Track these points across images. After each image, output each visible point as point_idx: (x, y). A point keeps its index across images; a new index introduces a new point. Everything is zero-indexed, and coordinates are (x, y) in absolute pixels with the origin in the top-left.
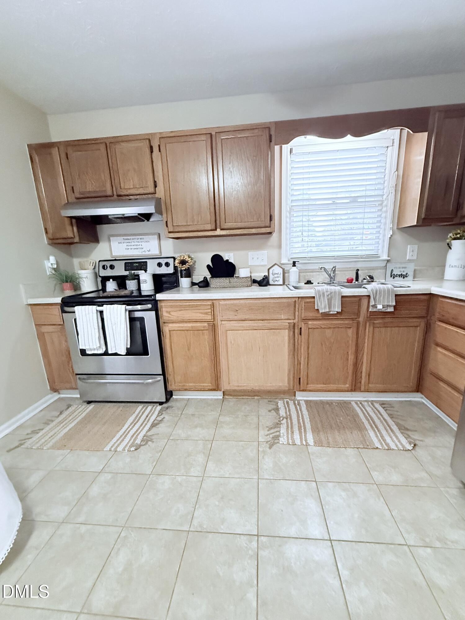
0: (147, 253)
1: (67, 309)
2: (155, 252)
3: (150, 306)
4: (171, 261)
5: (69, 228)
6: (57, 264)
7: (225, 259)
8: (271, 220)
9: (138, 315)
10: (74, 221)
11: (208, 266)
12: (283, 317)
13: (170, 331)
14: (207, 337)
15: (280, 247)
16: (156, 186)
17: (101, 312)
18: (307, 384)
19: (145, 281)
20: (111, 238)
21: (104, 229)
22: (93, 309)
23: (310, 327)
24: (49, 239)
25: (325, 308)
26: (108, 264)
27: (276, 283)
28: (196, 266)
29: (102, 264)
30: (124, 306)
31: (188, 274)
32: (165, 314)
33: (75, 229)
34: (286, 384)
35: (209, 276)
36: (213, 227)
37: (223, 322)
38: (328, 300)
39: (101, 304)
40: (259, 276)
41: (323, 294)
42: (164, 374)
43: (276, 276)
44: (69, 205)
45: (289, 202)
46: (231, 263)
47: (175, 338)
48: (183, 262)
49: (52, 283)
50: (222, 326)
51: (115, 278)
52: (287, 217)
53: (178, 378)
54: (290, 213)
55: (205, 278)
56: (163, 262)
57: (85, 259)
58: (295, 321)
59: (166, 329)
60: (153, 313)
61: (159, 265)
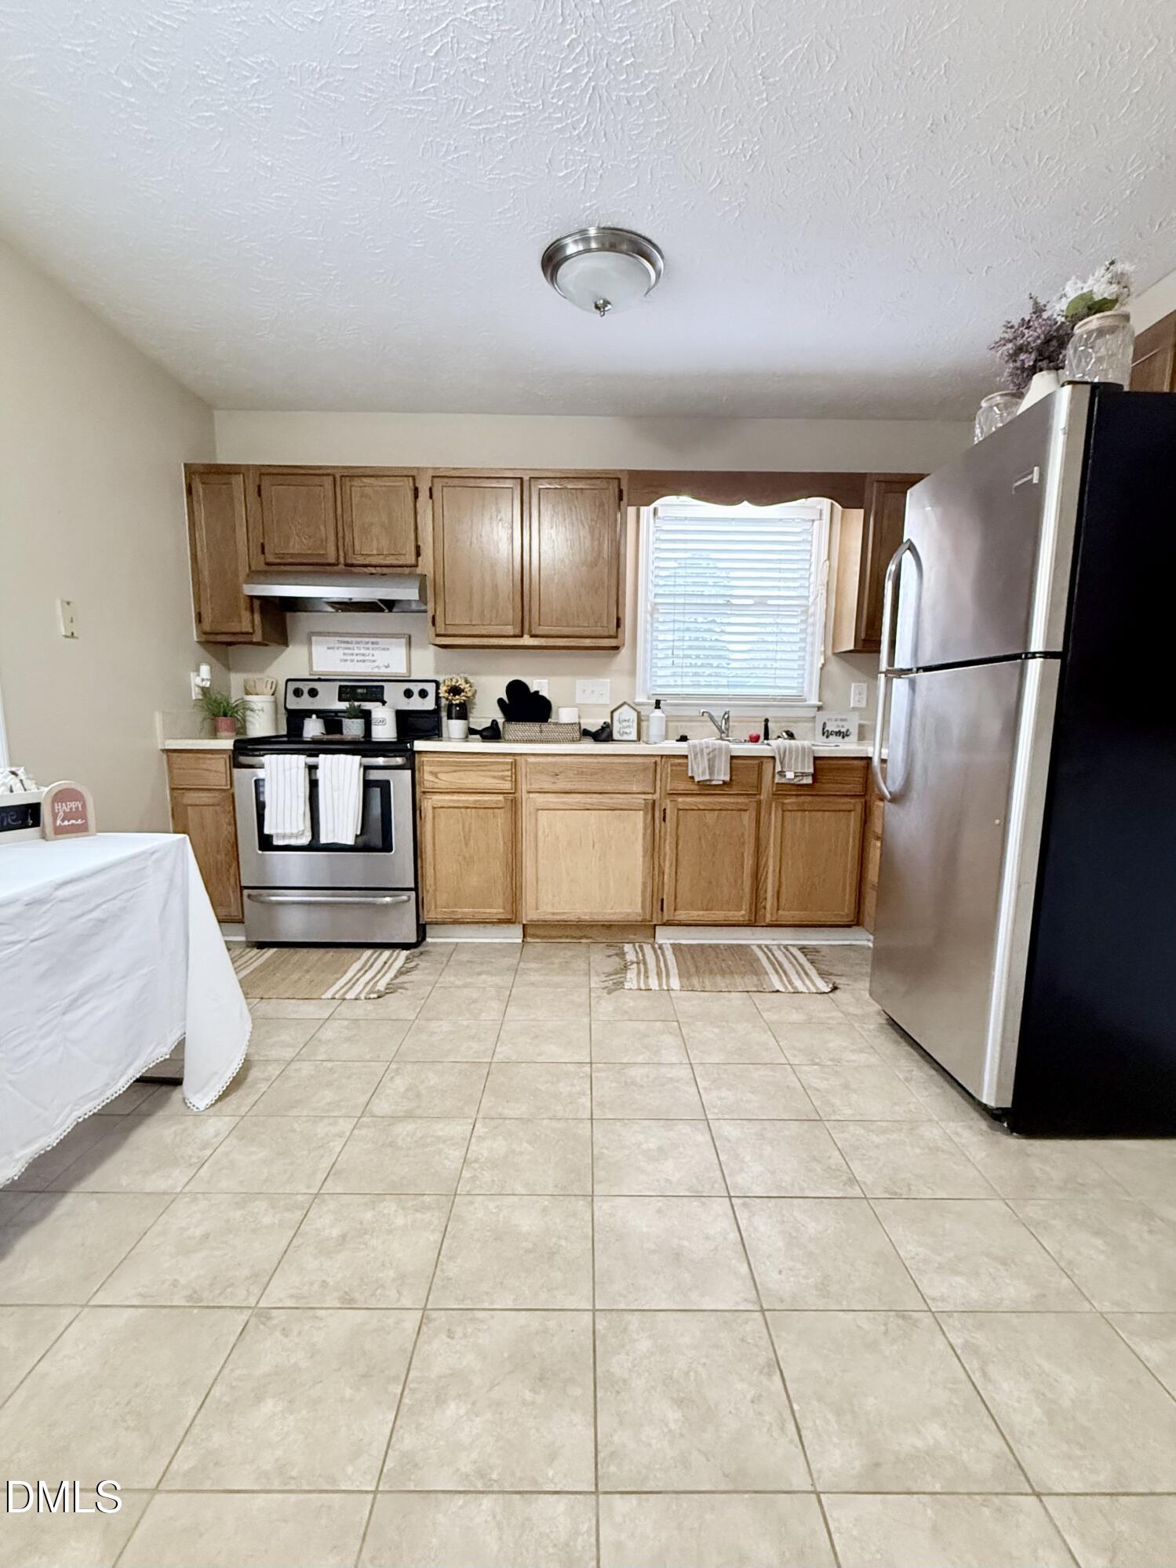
0: (383, 670)
1: (244, 759)
2: (399, 668)
3: (399, 761)
4: (430, 688)
5: (246, 615)
6: (211, 680)
7: (532, 690)
8: (618, 625)
9: (375, 775)
10: (257, 603)
11: (500, 701)
12: (635, 789)
13: (434, 808)
14: (500, 822)
15: (633, 673)
16: (418, 554)
18: (675, 910)
19: (383, 722)
20: (314, 638)
21: (302, 622)
22: (299, 761)
23: (680, 807)
24: (201, 633)
25: (704, 773)
26: (305, 687)
27: (625, 737)
28: (477, 700)
29: (292, 686)
30: (357, 758)
31: (462, 712)
32: (427, 778)
33: (257, 618)
34: (639, 910)
35: (501, 720)
36: (518, 631)
37: (531, 795)
38: (709, 760)
39: (314, 753)
40: (594, 724)
41: (702, 750)
42: (417, 888)
43: (625, 724)
44: (255, 576)
45: (651, 597)
46: (543, 698)
47: (442, 823)
48: (455, 690)
49: (199, 716)
50: (530, 802)
51: (320, 714)
52: (646, 622)
53: (442, 898)
54: (652, 616)
55: (494, 723)
56: (416, 688)
57: (257, 675)
58: (656, 796)
59: (427, 804)
60: (409, 772)
61: (408, 694)
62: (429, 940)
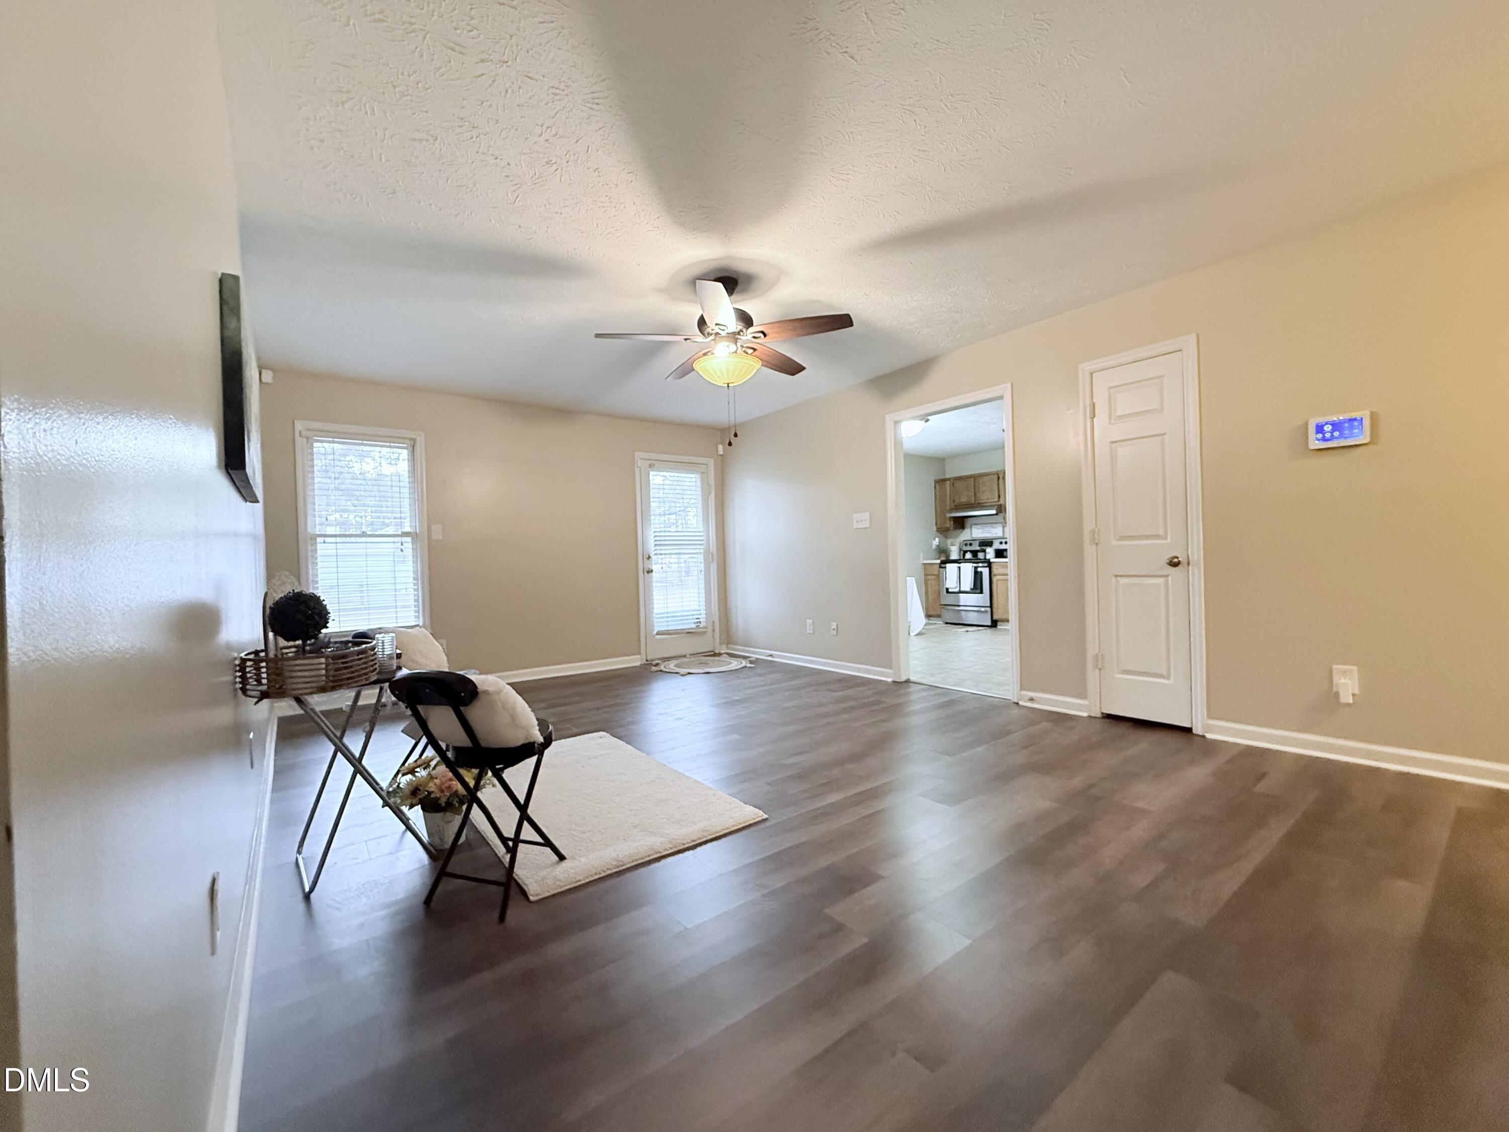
0: (993, 537)
1: (943, 566)
2: (1001, 535)
3: (986, 565)
5: (948, 522)
6: (939, 543)
9: (979, 569)
10: (952, 519)
13: (997, 579)
16: (999, 497)
17: (959, 568)
19: (989, 553)
20: (972, 528)
21: (969, 523)
22: (956, 565)
24: (937, 528)
26: (968, 543)
29: (965, 542)
30: (971, 564)
32: (994, 571)
33: (952, 522)
39: (960, 563)
42: (991, 606)
44: (951, 510)
47: (999, 585)
49: (936, 552)
51: (971, 551)
53: (1000, 611)
56: (1004, 541)
57: (954, 540)
59: (994, 579)
60: (988, 569)
61: (1001, 543)
62: (998, 627)
